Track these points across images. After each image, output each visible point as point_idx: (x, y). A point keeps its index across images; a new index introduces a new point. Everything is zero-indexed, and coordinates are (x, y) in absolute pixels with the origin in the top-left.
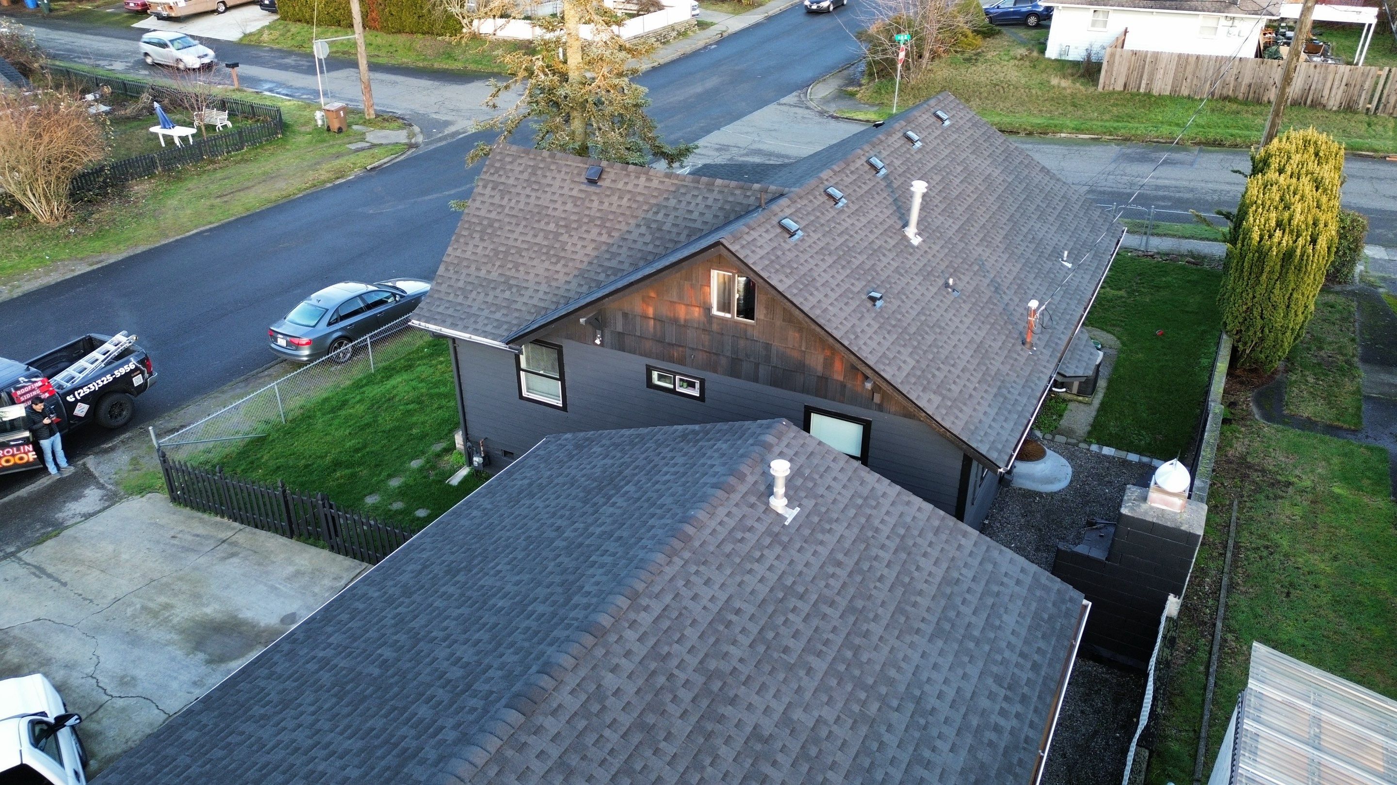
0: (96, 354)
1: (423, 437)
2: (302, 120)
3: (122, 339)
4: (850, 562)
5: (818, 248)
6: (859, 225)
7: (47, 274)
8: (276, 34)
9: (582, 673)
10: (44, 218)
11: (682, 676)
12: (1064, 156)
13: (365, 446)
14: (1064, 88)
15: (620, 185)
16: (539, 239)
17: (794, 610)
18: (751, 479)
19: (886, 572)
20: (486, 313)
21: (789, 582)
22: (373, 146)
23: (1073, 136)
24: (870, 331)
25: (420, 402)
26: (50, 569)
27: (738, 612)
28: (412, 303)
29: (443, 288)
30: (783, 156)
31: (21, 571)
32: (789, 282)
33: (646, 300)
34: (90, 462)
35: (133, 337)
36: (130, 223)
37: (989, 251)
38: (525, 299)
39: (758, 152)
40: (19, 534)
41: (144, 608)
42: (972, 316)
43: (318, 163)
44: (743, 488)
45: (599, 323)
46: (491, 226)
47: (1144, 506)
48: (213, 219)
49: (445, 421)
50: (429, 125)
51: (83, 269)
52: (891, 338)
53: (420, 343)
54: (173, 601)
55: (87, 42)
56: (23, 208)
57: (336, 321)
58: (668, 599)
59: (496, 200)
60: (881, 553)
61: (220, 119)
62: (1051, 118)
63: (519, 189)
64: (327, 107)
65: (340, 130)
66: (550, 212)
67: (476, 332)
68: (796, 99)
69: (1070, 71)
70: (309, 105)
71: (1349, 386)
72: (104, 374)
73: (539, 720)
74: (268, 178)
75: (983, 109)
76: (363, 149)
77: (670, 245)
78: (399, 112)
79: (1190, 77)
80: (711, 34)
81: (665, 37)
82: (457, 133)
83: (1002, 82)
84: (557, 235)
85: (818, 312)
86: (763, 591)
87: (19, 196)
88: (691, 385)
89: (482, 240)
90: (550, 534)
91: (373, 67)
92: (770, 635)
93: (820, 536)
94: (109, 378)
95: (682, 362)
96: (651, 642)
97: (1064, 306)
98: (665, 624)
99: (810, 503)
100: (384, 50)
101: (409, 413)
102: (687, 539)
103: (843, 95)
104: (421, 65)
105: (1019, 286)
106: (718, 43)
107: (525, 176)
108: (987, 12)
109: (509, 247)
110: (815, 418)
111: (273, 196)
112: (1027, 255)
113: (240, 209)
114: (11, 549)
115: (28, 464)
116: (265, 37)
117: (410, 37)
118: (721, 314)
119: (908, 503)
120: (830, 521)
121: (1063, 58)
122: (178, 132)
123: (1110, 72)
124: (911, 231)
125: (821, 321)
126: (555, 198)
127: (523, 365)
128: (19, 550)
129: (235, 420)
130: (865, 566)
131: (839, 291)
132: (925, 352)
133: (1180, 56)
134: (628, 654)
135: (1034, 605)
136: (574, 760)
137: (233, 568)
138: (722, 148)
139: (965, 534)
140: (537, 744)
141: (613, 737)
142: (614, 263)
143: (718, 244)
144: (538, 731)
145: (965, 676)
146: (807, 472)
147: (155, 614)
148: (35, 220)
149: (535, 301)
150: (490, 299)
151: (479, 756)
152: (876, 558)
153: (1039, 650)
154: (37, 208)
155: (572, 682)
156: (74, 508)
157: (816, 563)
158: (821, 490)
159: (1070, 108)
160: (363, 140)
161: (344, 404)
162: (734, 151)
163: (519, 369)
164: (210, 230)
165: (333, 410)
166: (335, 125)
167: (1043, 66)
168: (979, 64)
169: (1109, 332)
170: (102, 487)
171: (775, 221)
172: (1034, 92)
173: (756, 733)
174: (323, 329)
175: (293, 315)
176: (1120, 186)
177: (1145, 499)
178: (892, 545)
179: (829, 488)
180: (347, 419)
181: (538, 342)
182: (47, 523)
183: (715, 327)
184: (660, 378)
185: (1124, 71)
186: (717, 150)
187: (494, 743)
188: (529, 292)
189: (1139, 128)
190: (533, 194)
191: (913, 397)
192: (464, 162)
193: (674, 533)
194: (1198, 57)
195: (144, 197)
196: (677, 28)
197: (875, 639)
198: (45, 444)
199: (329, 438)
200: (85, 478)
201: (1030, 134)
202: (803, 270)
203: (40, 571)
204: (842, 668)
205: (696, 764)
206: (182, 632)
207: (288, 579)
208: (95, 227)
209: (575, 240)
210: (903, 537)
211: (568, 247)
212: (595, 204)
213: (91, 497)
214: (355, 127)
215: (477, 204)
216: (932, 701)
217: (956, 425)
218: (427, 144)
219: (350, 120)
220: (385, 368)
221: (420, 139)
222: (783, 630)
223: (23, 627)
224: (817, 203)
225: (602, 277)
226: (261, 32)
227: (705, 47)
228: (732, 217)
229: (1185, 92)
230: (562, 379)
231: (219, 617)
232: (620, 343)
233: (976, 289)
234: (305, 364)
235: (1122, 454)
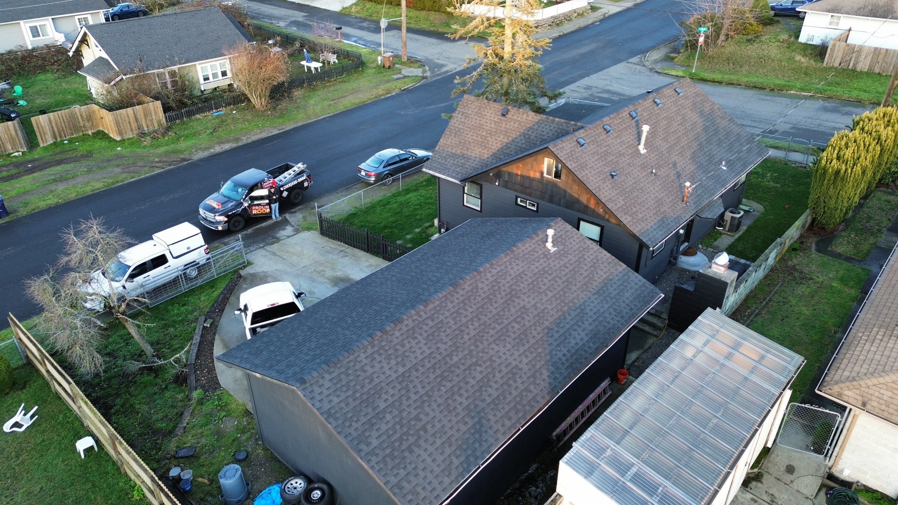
0: (290, 171)
1: (421, 220)
2: (371, 61)
3: (300, 166)
4: (571, 268)
5: (592, 152)
6: (616, 143)
7: (261, 133)
8: (359, 8)
9: (472, 281)
10: (258, 106)
11: (503, 288)
12: (787, 105)
13: (397, 221)
14: (803, 63)
15: (515, 117)
16: (478, 139)
17: (546, 278)
18: (541, 236)
19: (584, 272)
20: (453, 168)
21: (546, 269)
22: (405, 77)
23: (798, 93)
24: (606, 189)
25: (421, 205)
26: (278, 254)
27: (526, 275)
28: (422, 161)
29: (437, 156)
30: (621, 95)
31: (267, 253)
32: (574, 165)
33: (518, 168)
34: (287, 216)
35: (305, 166)
36: (294, 111)
37: (681, 159)
38: (470, 164)
39: (608, 91)
40: (263, 241)
41: (315, 270)
42: (660, 187)
43: (378, 85)
44: (537, 239)
45: (498, 176)
46: (459, 131)
47: (709, 270)
48: (330, 111)
49: (430, 214)
50: (435, 66)
51: (275, 132)
52: (616, 192)
53: (422, 179)
54: (325, 269)
55: (267, 9)
56: (249, 100)
57: (387, 166)
58: (503, 267)
59: (463, 120)
60: (584, 267)
61: (333, 59)
62: (789, 82)
63: (472, 116)
64: (384, 55)
65: (389, 67)
66: (484, 127)
67: (448, 175)
68: (638, 60)
69: (810, 52)
70: (374, 52)
71: (872, 240)
72: (294, 180)
73: (458, 290)
74: (355, 91)
75: (749, 73)
76: (400, 79)
77: (532, 145)
78: (419, 58)
79: (881, 62)
80: (598, 15)
81: (569, 17)
82: (447, 72)
83: (765, 56)
84: (486, 137)
85: (585, 178)
86: (536, 271)
87: (249, 96)
88: (533, 205)
89: (455, 137)
90: (468, 247)
91: (409, 30)
92: (535, 283)
93: (562, 258)
94: (296, 182)
95: (530, 195)
96: (495, 278)
97: (713, 186)
98: (501, 274)
99: (561, 247)
100: (413, 20)
101: (416, 209)
102: (513, 251)
103: (668, 59)
104: (432, 29)
105: (692, 176)
106: (601, 21)
107: (476, 110)
108: (773, 8)
109: (466, 141)
110: (582, 223)
111: (357, 101)
112: (702, 162)
113: (342, 107)
114: (262, 245)
115: (266, 213)
116: (353, 10)
117: (428, 13)
118: (548, 176)
119: (601, 253)
120: (568, 254)
121: (809, 43)
122: (314, 65)
123: (831, 56)
124: (641, 148)
125: (585, 182)
126: (487, 121)
127: (466, 191)
128: (264, 246)
129: (343, 205)
130: (577, 269)
131: (597, 171)
132: (631, 200)
133: (876, 49)
134: (487, 279)
135: (639, 292)
136: (467, 302)
137: (346, 260)
138: (588, 88)
139: (620, 266)
140: (456, 296)
141: (479, 299)
142: (508, 151)
143: (547, 148)
144: (457, 293)
145: (602, 307)
146: (564, 237)
147: (319, 273)
148: (254, 107)
149: (473, 165)
150: (455, 162)
151: (440, 295)
152: (582, 268)
153: (635, 305)
154: (255, 101)
155: (469, 283)
156: (282, 233)
157: (558, 266)
158: (567, 244)
159: (802, 76)
160: (400, 73)
161: (389, 203)
162: (594, 90)
163: (464, 193)
164: (329, 117)
165: (384, 205)
166: (387, 65)
167: (794, 47)
168: (755, 44)
169: (761, 204)
170: (293, 226)
171: (575, 139)
172: (783, 64)
173: (524, 307)
174: (381, 169)
175: (368, 162)
176: (812, 126)
177: (710, 267)
178: (589, 265)
179: (571, 243)
180: (390, 209)
181: (472, 182)
182: (274, 237)
183: (544, 182)
184: (521, 201)
185: (840, 55)
186: (585, 89)
187: (445, 293)
188: (472, 161)
189: (839, 91)
190: (478, 119)
191: (618, 216)
192: (450, 95)
193: (509, 249)
194: (887, 50)
195: (299, 98)
196: (578, 11)
197: (573, 291)
198: (273, 206)
199: (382, 216)
200: (285, 222)
201: (772, 90)
202: (582, 161)
203: (274, 254)
204: (558, 296)
205: (503, 310)
206: (329, 279)
207: (367, 267)
208: (279, 112)
209: (493, 140)
210: (594, 263)
211: (490, 143)
212: (504, 125)
213: (289, 230)
214: (397, 66)
215: (455, 121)
216: (587, 311)
217: (636, 229)
218: (432, 77)
219: (394, 61)
220: (406, 189)
221: (428, 74)
222: (540, 283)
223: (272, 272)
224: (598, 132)
225: (502, 157)
226: (351, 7)
227: (593, 24)
228: (560, 135)
229: (877, 71)
230: (481, 198)
231: (342, 276)
232: (506, 185)
233: (668, 176)
234: (372, 184)
235: (738, 259)
